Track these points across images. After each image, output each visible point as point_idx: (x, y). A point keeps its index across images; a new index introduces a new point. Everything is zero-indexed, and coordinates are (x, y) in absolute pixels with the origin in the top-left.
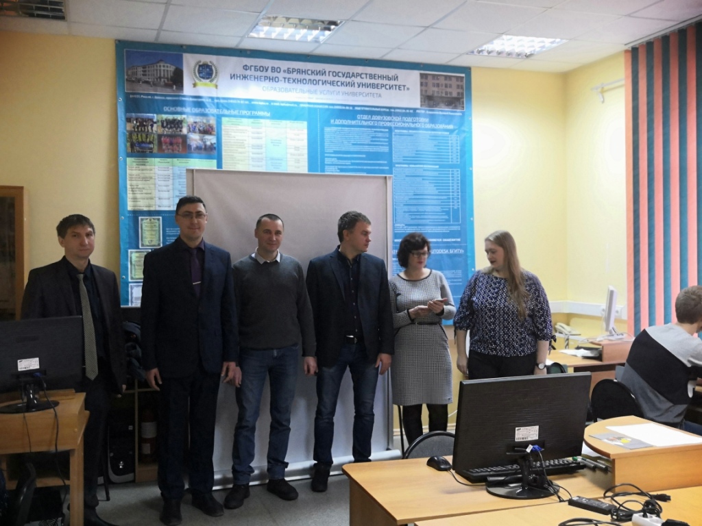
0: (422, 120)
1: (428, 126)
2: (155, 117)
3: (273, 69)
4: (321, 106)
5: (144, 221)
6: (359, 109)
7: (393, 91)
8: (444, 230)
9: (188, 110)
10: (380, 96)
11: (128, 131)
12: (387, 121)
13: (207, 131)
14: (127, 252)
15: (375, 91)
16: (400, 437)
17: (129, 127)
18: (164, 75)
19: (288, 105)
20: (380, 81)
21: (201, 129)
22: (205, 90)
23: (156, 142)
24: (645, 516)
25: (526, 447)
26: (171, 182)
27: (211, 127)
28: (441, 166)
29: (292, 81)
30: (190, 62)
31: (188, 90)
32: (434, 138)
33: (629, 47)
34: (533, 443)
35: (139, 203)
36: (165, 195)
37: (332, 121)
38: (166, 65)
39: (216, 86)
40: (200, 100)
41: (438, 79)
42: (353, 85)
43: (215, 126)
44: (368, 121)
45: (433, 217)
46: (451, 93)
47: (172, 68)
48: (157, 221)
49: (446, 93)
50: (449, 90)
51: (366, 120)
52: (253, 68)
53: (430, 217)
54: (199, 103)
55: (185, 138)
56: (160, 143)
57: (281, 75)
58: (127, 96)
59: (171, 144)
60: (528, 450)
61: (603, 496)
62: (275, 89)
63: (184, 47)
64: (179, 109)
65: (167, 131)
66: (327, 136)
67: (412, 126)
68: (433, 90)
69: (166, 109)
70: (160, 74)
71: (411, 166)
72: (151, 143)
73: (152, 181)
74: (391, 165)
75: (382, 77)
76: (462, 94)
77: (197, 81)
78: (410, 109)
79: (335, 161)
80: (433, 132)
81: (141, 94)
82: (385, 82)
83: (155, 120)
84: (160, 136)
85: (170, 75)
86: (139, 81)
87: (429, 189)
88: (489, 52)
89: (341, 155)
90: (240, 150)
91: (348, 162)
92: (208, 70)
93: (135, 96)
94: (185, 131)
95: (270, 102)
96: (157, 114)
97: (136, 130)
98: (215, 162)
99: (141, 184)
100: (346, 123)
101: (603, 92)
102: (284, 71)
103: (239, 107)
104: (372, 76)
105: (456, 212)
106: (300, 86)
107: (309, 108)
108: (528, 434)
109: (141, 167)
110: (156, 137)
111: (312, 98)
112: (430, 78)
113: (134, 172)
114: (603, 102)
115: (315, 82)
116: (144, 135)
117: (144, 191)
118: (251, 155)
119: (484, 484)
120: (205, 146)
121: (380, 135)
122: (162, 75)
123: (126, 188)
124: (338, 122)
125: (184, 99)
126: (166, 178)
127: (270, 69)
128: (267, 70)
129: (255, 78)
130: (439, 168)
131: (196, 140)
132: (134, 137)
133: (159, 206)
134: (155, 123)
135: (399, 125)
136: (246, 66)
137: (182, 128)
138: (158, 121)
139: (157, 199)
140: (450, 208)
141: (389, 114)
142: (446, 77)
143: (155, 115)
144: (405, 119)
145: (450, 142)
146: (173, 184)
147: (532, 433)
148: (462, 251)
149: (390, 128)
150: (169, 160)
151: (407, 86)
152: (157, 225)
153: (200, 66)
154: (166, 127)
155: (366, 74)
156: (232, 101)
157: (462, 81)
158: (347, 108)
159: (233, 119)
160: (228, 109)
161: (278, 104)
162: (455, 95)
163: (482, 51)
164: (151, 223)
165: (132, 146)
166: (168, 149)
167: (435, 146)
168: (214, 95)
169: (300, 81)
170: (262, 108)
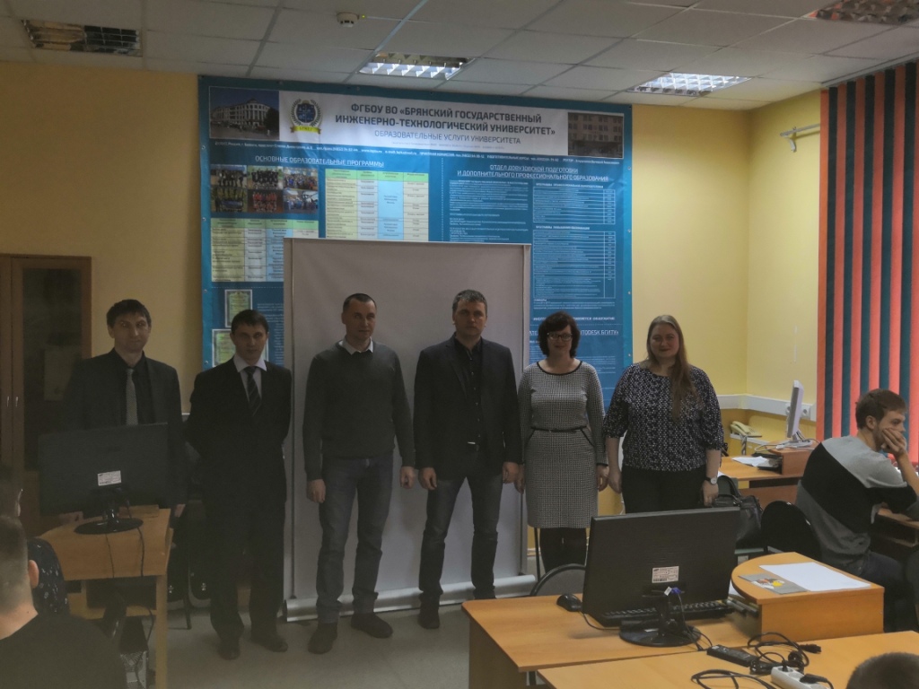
0: (571, 170)
1: (577, 178)
2: (245, 168)
3: (389, 110)
4: (445, 155)
5: (231, 295)
6: (491, 157)
7: (535, 136)
8: (595, 306)
9: (284, 160)
10: (518, 141)
11: (212, 186)
12: (526, 173)
13: (307, 185)
14: (211, 332)
15: (513, 135)
16: (535, 558)
17: (214, 180)
18: (256, 117)
19: (405, 153)
20: (519, 123)
21: (300, 182)
22: (305, 136)
23: (246, 199)
24: (785, 669)
25: (665, 589)
26: (263, 248)
27: (312, 180)
28: (592, 228)
29: (411, 123)
30: (287, 101)
31: (285, 135)
32: (584, 193)
33: (826, 86)
34: (672, 585)
35: (224, 273)
36: (257, 263)
37: (459, 173)
38: (258, 105)
39: (319, 131)
40: (298, 147)
41: (590, 120)
42: (485, 128)
43: (317, 180)
44: (503, 172)
45: (582, 290)
46: (606, 137)
47: (265, 109)
48: (246, 295)
49: (601, 137)
50: (604, 133)
51: (500, 172)
52: (363, 108)
53: (576, 290)
54: (297, 150)
55: (281, 194)
56: (251, 201)
57: (397, 117)
58: (211, 142)
59: (264, 201)
60: (667, 593)
61: (746, 645)
62: (390, 134)
63: (281, 83)
64: (274, 159)
65: (258, 186)
66: (452, 191)
67: (558, 178)
68: (585, 134)
69: (259, 158)
70: (252, 117)
71: (555, 227)
72: (239, 200)
73: (241, 246)
74: (531, 226)
75: (522, 118)
76: (621, 138)
77: (296, 124)
78: (554, 157)
79: (462, 222)
80: (583, 186)
81: (228, 141)
82: (525, 124)
83: (245, 172)
84: (250, 192)
85: (264, 116)
86: (226, 124)
87: (578, 256)
88: (654, 89)
89: (470, 215)
90: (346, 208)
91: (479, 223)
92: (309, 111)
93: (222, 143)
94: (280, 185)
95: (383, 149)
96: (247, 165)
97: (222, 184)
98: (316, 223)
99: (227, 250)
100: (477, 175)
101: (795, 138)
102: (402, 112)
103: (345, 155)
104: (509, 117)
105: (609, 283)
106: (420, 130)
107: (431, 157)
108: (667, 574)
109: (228, 229)
110: (246, 193)
111: (435, 145)
112: (581, 118)
113: (220, 235)
114: (795, 151)
115: (438, 125)
116: (232, 191)
117: (231, 259)
118: (360, 214)
119: (618, 628)
120: (305, 203)
121: (518, 189)
122: (254, 118)
123: (210, 254)
124: (466, 174)
125: (280, 146)
126: (257, 242)
127: (384, 110)
128: (380, 111)
129: (366, 120)
130: (590, 230)
131: (294, 197)
132: (220, 193)
133: (249, 277)
134: (245, 176)
135: (541, 176)
136: (355, 105)
137: (277, 182)
138: (248, 174)
139: (247, 268)
140: (602, 280)
141: (530, 163)
142: (601, 117)
143: (245, 166)
144: (548, 169)
145: (604, 198)
146: (266, 250)
147: (671, 574)
148: (616, 332)
149: (530, 181)
150: (261, 221)
151: (552, 129)
152: (247, 299)
153: (299, 106)
154: (258, 180)
155: (502, 115)
156: (337, 149)
157: (620, 122)
158: (478, 156)
159: (339, 171)
160: (333, 159)
161: (394, 152)
162: (611, 139)
163: (645, 88)
164: (240, 297)
165: (218, 203)
166: (261, 208)
167: (586, 202)
168: (316, 141)
169: (420, 124)
170: (374, 158)
